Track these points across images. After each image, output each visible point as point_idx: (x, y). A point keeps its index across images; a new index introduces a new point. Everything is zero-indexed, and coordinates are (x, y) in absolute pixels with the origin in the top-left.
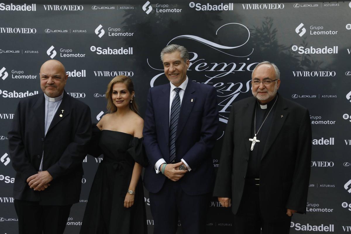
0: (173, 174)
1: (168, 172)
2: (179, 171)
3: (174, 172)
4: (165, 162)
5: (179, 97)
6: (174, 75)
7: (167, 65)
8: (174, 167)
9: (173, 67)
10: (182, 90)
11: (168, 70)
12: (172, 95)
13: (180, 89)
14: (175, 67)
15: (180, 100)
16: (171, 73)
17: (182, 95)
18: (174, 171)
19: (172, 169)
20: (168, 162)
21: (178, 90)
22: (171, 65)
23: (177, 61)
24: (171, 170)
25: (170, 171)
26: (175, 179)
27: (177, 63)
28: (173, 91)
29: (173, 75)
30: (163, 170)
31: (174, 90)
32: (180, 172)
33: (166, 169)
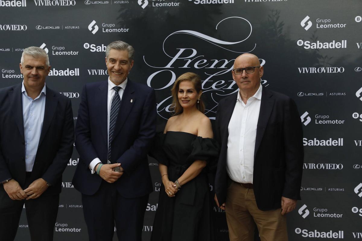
0: (110, 174)
1: (105, 172)
2: (115, 172)
4: (100, 162)
6: (118, 74)
7: (113, 61)
8: (111, 168)
9: (119, 65)
10: (121, 89)
11: (113, 67)
12: (111, 95)
14: (121, 66)
15: (120, 98)
16: (115, 71)
17: (121, 94)
18: (110, 171)
19: (109, 169)
20: (103, 162)
21: (117, 89)
22: (118, 63)
23: (124, 60)
24: (108, 171)
26: (110, 181)
27: (123, 62)
28: (111, 89)
29: (116, 73)
30: (99, 169)
31: (114, 88)
33: (102, 169)
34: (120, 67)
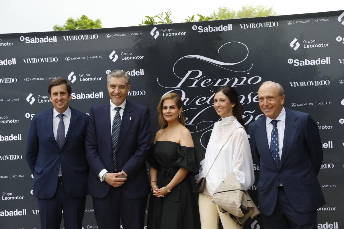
2: (118, 179)
3: (115, 180)
4: (107, 172)
6: (118, 97)
7: (113, 87)
9: (118, 89)
10: (121, 109)
11: (114, 91)
12: (113, 114)
13: (120, 108)
14: (120, 90)
15: (120, 117)
16: (115, 94)
17: (121, 113)
19: (113, 177)
20: (109, 171)
21: (118, 109)
22: (117, 88)
23: (123, 86)
25: (111, 178)
26: (116, 186)
27: (122, 87)
29: (116, 96)
30: (104, 177)
31: (115, 109)
34: (119, 91)
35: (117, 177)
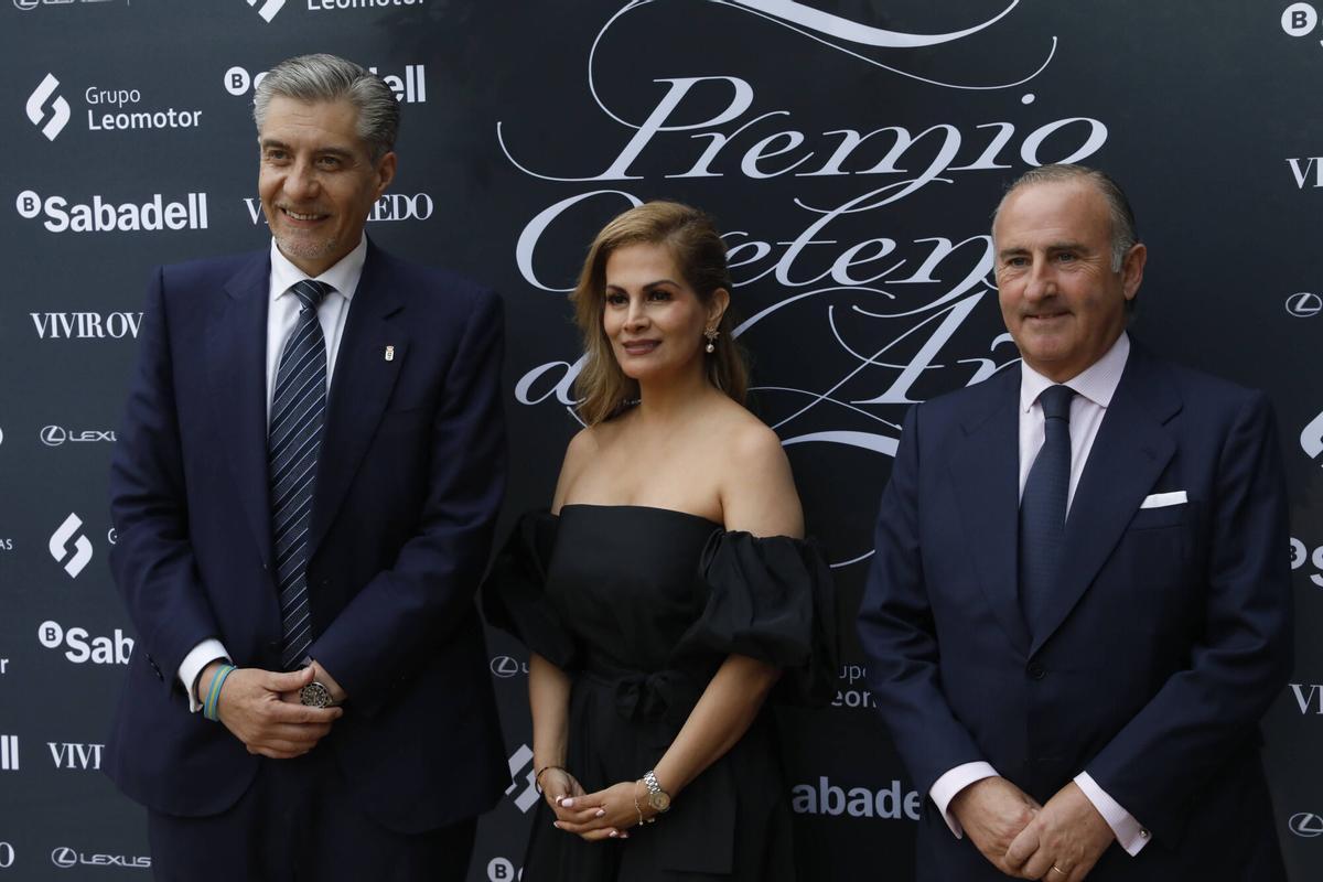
0: (262, 720)
1: (238, 708)
2: (292, 708)
3: (267, 713)
4: (225, 656)
5: (320, 327)
6: (302, 218)
7: (278, 154)
8: (271, 688)
9: (307, 173)
10: (332, 297)
11: (281, 183)
12: (282, 319)
13: (326, 290)
14: (319, 177)
16: (290, 203)
18: (266, 704)
20: (240, 657)
21: (313, 296)
22: (300, 162)
23: (335, 151)
24: (254, 702)
25: (245, 703)
26: (274, 749)
27: (329, 160)
28: (285, 294)
29: (296, 216)
30: (213, 697)
31: (293, 289)
32: (298, 715)
33: (230, 693)
34: (310, 183)
35: (282, 695)
